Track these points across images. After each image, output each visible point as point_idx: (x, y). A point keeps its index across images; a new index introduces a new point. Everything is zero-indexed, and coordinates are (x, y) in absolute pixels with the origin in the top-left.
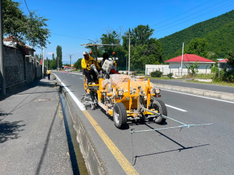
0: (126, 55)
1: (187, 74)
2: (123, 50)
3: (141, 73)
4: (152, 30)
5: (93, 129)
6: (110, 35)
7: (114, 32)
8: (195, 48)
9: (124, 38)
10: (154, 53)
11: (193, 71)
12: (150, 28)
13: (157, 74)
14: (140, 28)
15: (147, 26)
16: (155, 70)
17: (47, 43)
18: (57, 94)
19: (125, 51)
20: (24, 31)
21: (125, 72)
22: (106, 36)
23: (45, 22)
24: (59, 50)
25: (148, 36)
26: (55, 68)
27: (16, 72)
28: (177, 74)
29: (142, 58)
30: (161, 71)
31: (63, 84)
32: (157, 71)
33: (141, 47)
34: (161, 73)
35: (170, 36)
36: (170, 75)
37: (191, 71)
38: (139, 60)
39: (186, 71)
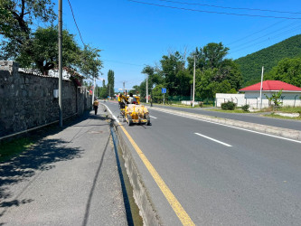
0: (191, 82)
1: (267, 106)
2: (188, 75)
3: (209, 104)
4: (226, 49)
5: (137, 156)
6: (172, 57)
7: (177, 53)
8: (286, 71)
9: (189, 59)
10: (229, 78)
11: (276, 103)
12: (224, 47)
13: (229, 106)
14: (211, 47)
15: (221, 45)
16: (227, 101)
17: (99, 74)
18: (108, 127)
19: (190, 76)
20: (79, 64)
21: (189, 103)
22: (167, 58)
23: (99, 53)
24: (111, 75)
25: (221, 56)
26: (105, 97)
27: (70, 104)
28: (255, 106)
29: (211, 85)
30: (235, 102)
31: (115, 117)
32: (229, 102)
33: (211, 71)
34: (234, 105)
35: (254, 54)
36: (245, 108)
37: (273, 103)
38: (208, 88)
39: (266, 102)
